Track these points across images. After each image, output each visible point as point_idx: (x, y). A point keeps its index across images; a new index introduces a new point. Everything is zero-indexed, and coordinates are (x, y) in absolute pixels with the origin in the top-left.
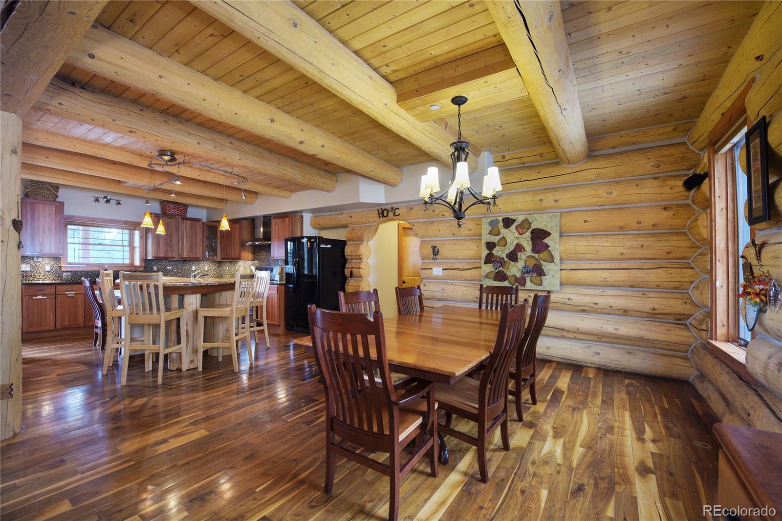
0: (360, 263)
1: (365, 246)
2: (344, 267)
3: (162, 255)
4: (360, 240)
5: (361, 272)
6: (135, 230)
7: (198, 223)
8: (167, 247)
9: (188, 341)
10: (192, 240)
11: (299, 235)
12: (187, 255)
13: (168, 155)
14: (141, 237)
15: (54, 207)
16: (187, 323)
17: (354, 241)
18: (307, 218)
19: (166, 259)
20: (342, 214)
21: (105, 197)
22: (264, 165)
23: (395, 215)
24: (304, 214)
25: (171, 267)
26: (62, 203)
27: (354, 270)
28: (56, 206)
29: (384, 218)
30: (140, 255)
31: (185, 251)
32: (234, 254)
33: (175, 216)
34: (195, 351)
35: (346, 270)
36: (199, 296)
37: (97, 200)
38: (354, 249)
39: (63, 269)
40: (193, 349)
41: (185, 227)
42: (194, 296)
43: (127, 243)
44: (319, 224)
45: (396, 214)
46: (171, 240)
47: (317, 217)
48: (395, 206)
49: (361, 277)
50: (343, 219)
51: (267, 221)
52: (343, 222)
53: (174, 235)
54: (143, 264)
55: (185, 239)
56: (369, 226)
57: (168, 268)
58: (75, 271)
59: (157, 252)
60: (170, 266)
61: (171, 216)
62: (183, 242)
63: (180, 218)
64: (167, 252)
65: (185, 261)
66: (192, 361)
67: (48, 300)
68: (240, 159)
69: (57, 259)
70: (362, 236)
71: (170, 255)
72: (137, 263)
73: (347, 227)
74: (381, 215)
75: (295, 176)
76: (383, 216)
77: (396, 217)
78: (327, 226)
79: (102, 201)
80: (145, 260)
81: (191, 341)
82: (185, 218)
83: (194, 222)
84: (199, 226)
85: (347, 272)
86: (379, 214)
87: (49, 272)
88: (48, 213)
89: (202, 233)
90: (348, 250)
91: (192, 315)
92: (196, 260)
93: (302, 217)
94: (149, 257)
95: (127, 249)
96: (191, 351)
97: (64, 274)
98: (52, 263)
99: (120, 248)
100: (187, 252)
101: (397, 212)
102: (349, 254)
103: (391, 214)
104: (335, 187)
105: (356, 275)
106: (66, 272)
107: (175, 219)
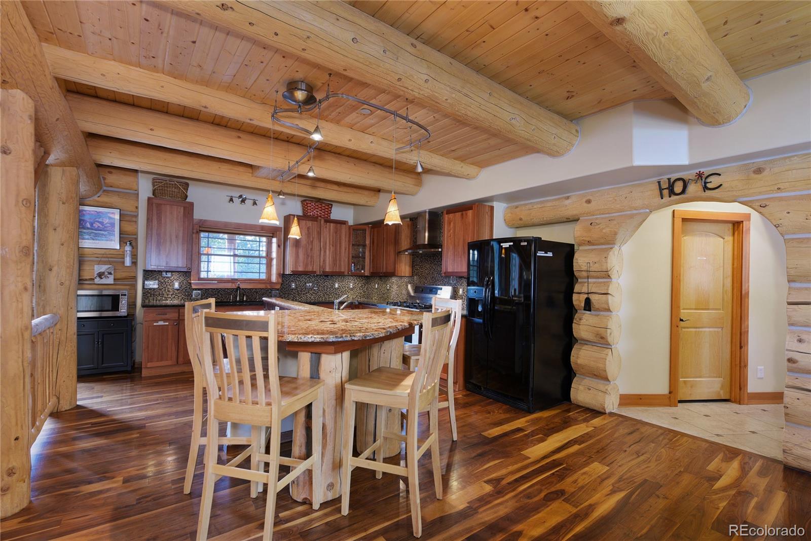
0: (607, 285)
1: (616, 253)
2: (570, 291)
3: (300, 269)
4: (608, 242)
5: (610, 302)
6: (273, 237)
7: (344, 226)
8: (307, 258)
9: (324, 446)
10: (336, 249)
11: (487, 237)
12: (330, 269)
13: (302, 90)
14: (279, 246)
15: (182, 208)
16: (324, 411)
17: (593, 245)
18: (500, 209)
19: (305, 273)
20: (568, 198)
21: (241, 196)
22: (467, 95)
23: (705, 188)
24: (495, 204)
25: (311, 284)
26: (192, 204)
27: (593, 298)
28: (184, 207)
29: (674, 198)
30: (277, 269)
31: (327, 264)
32: (387, 268)
33: (317, 217)
34: (337, 465)
35: (575, 297)
36: (346, 355)
37: (231, 200)
38: (596, 260)
39: (194, 287)
40: (334, 462)
41: (328, 232)
42: (339, 355)
43: (264, 254)
44: (521, 219)
45: (709, 186)
46: (311, 249)
47: (517, 207)
48: (707, 171)
49: (608, 310)
50: (572, 205)
51: (435, 218)
52: (570, 212)
53: (316, 242)
54: (280, 281)
55: (328, 247)
56: (632, 216)
57: (308, 284)
58: (206, 289)
59: (296, 264)
60: (310, 282)
61: (314, 219)
62: (325, 252)
63: (323, 220)
64: (306, 265)
65: (327, 276)
66: (331, 486)
67: (170, 326)
68: (427, 81)
69: (187, 274)
70: (616, 234)
71: (310, 269)
72: (274, 278)
73: (577, 220)
74: (666, 192)
75: (513, 121)
76: (672, 192)
77: (708, 193)
78: (536, 221)
79: (237, 201)
80: (282, 275)
81: (330, 447)
82: (328, 221)
83: (339, 225)
84: (344, 230)
85: (578, 300)
86: (661, 190)
87: (178, 290)
88: (175, 216)
89: (347, 239)
90: (581, 261)
91: (333, 393)
92: (340, 275)
93: (492, 208)
94: (288, 272)
95: (264, 261)
96: (331, 466)
97: (194, 292)
98: (182, 278)
99: (257, 260)
100: (330, 265)
101: (714, 181)
102: (584, 268)
103: (693, 188)
104: (573, 146)
105: (597, 306)
106: (196, 289)
107: (317, 221)
